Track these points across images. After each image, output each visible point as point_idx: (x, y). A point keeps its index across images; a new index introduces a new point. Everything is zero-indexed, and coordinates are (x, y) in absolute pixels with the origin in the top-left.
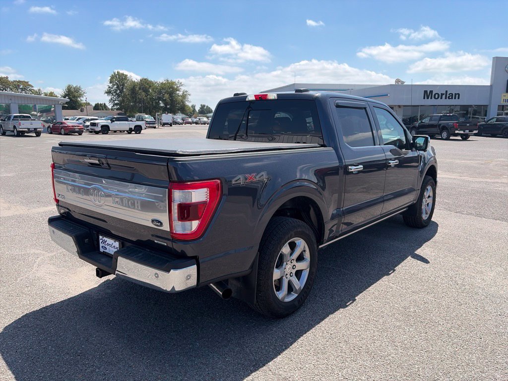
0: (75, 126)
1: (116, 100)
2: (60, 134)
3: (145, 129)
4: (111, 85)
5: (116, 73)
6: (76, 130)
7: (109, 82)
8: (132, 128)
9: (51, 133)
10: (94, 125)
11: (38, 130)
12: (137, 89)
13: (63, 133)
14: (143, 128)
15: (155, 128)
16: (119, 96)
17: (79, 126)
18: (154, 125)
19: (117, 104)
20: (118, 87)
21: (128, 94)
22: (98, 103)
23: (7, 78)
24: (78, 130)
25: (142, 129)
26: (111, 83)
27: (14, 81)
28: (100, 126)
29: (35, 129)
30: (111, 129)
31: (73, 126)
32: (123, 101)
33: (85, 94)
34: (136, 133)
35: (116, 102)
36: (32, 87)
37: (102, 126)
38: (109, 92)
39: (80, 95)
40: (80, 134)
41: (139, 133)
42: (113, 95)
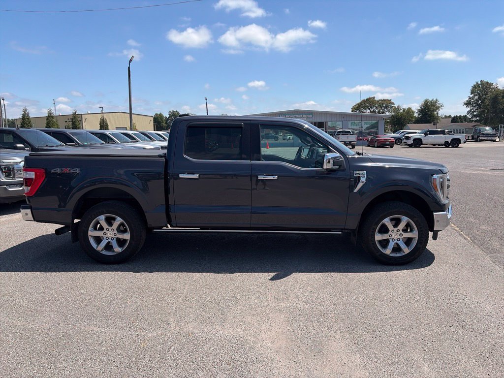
0: (387, 140)
1: (475, 112)
2: (374, 147)
3: (465, 142)
4: (471, 96)
5: (479, 83)
6: (387, 143)
7: (470, 93)
8: (448, 142)
9: (369, 146)
10: (407, 138)
11: (352, 143)
12: (500, 98)
13: (376, 146)
14: (462, 142)
15: (494, 141)
16: (479, 107)
17: (390, 140)
18: (493, 139)
19: (476, 116)
20: (480, 98)
21: (488, 105)
22: (457, 116)
23: (374, 98)
24: (389, 143)
25: (460, 143)
26: (471, 94)
27: (379, 100)
28: (412, 139)
29: (350, 142)
30: (423, 143)
31: (384, 140)
32: (483, 112)
33: (442, 108)
34: (453, 147)
35: (475, 113)
36: (394, 104)
37: (415, 140)
38: (468, 104)
39: (438, 108)
40: (392, 147)
41: (457, 147)
42: (473, 106)
